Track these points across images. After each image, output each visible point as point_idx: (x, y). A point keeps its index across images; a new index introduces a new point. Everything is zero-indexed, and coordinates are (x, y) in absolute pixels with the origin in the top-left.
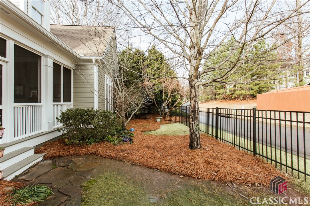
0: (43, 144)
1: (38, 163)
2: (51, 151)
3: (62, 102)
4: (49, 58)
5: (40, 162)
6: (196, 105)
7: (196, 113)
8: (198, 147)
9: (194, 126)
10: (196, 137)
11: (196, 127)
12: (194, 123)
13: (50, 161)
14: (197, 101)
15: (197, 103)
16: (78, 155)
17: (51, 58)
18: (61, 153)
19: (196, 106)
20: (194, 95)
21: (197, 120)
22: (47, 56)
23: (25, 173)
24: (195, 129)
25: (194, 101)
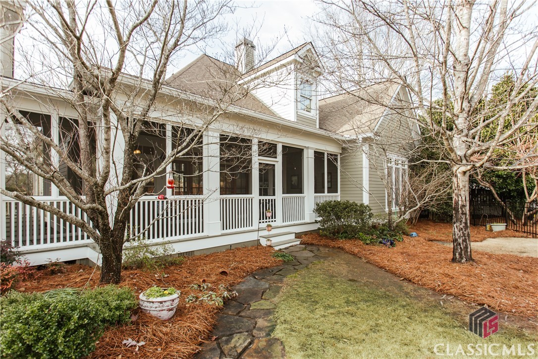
0: (304, 233)
1: (295, 245)
2: (305, 239)
3: (326, 193)
4: (310, 149)
5: (297, 245)
6: (458, 200)
7: (459, 211)
8: (461, 261)
9: (456, 230)
10: (459, 247)
11: (459, 233)
12: (457, 227)
13: (304, 246)
14: (460, 195)
15: (460, 197)
16: (326, 246)
17: (312, 148)
18: (313, 242)
19: (458, 202)
20: (456, 186)
21: (461, 222)
22: (308, 148)
23: (286, 249)
24: (458, 234)
25: (456, 195)
